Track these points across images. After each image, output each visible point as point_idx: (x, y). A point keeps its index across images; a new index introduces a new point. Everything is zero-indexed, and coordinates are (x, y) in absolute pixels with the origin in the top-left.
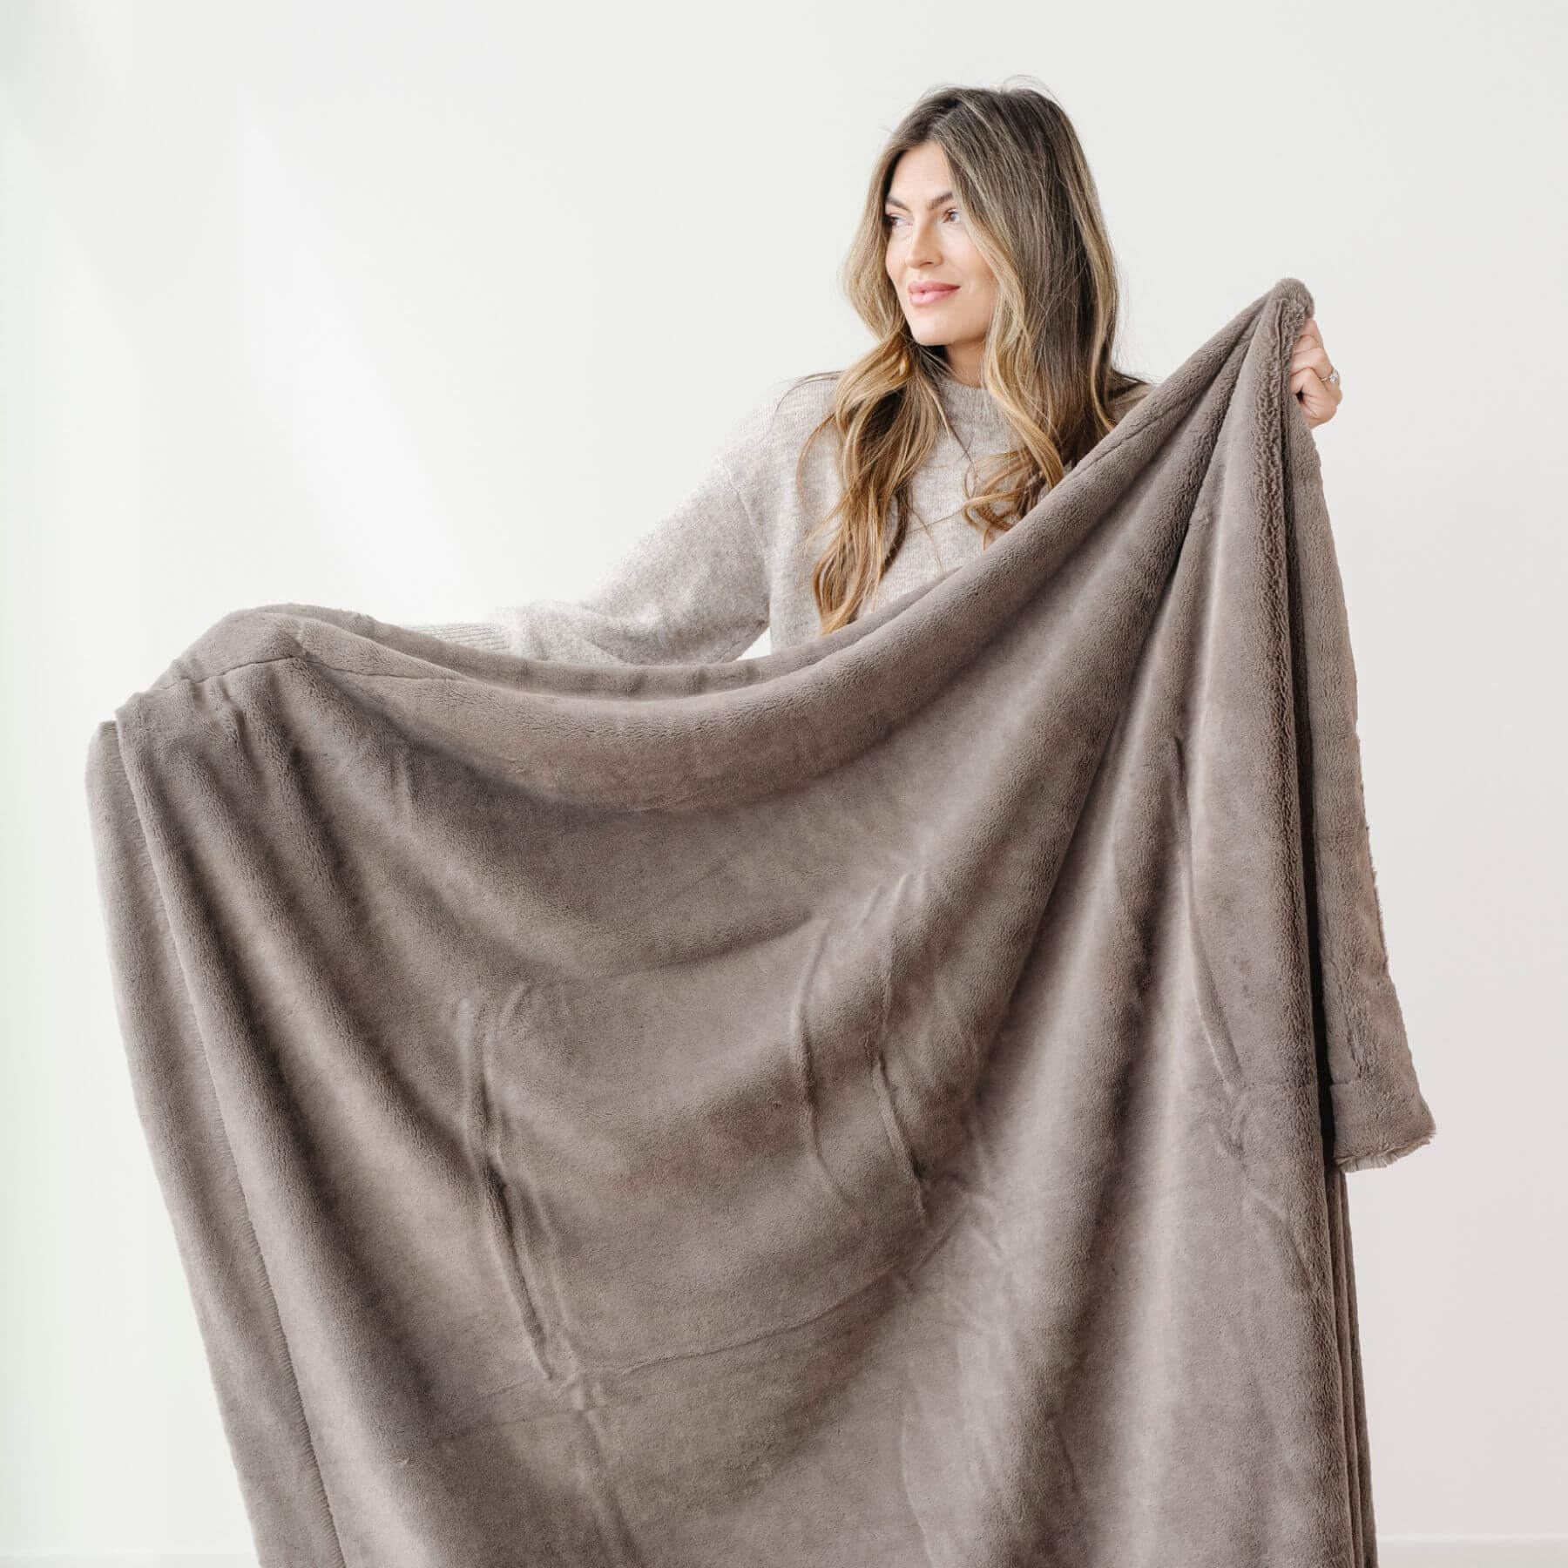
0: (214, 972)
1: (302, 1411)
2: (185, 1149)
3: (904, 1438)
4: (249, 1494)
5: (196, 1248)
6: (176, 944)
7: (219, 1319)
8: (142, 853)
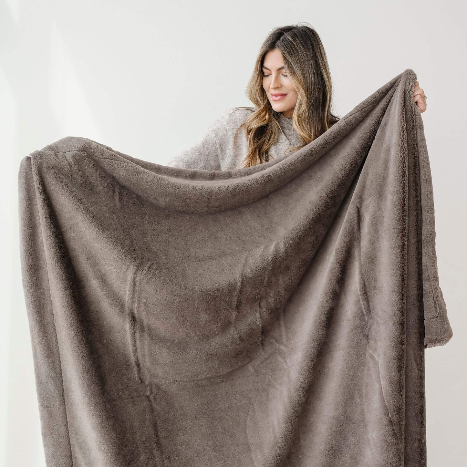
0: (53, 241)
1: (63, 386)
2: (36, 297)
3: (248, 419)
4: (41, 411)
5: (36, 330)
6: (42, 231)
7: (40, 353)
8: (34, 200)
